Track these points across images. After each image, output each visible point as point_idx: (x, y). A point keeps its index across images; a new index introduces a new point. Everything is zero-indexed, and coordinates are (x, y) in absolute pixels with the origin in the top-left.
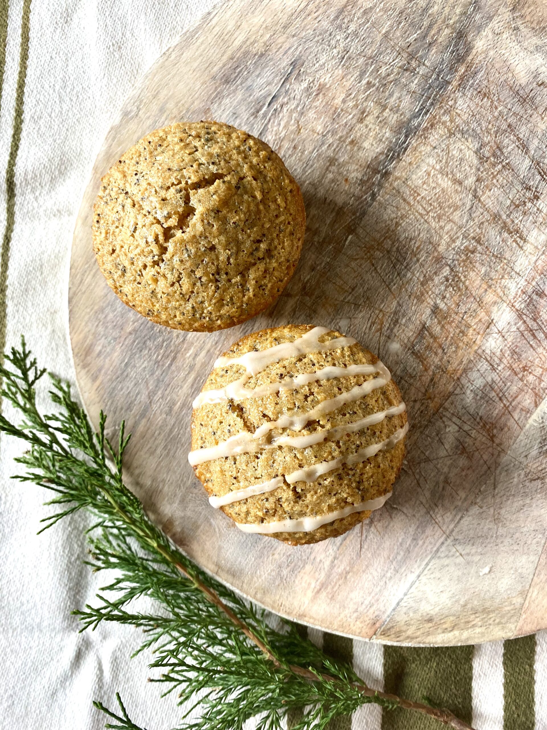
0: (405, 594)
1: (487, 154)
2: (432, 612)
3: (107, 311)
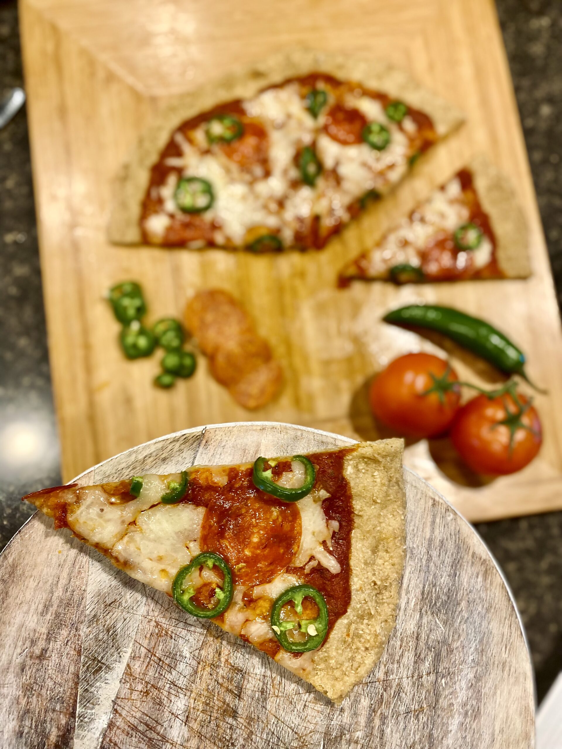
2: (164, 466)
3: (484, 611)
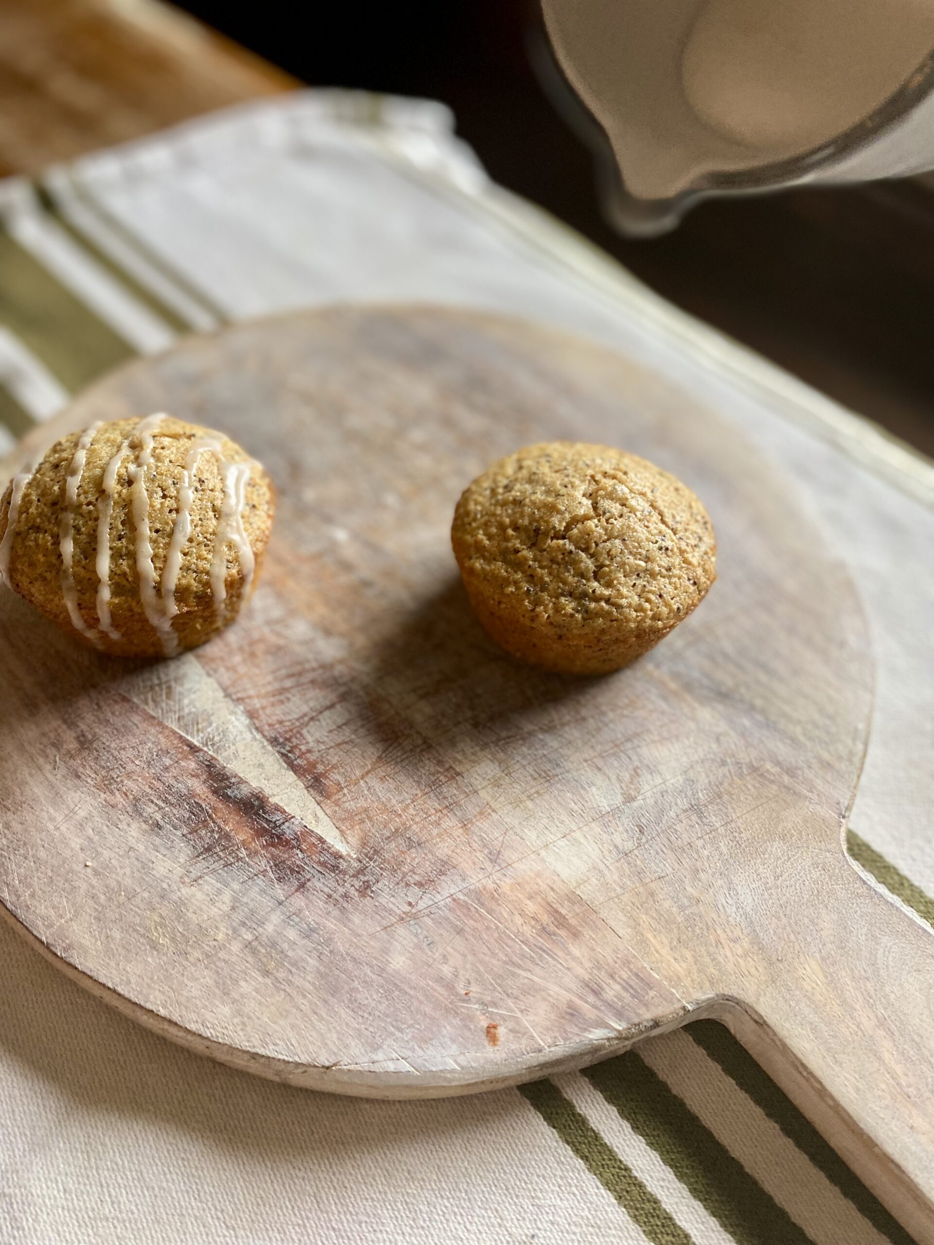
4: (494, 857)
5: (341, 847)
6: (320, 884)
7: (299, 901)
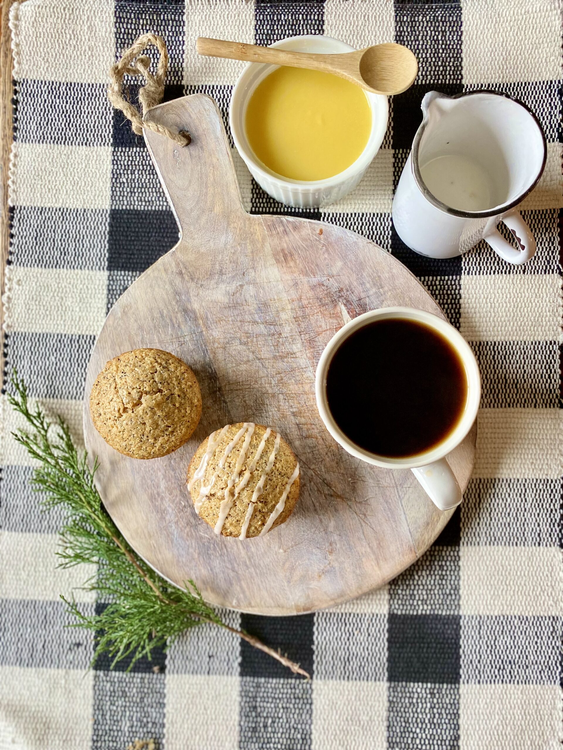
0: (408, 526)
1: (245, 340)
2: (425, 520)
4: (296, 284)
5: (343, 307)
6: (354, 298)
7: (363, 295)
